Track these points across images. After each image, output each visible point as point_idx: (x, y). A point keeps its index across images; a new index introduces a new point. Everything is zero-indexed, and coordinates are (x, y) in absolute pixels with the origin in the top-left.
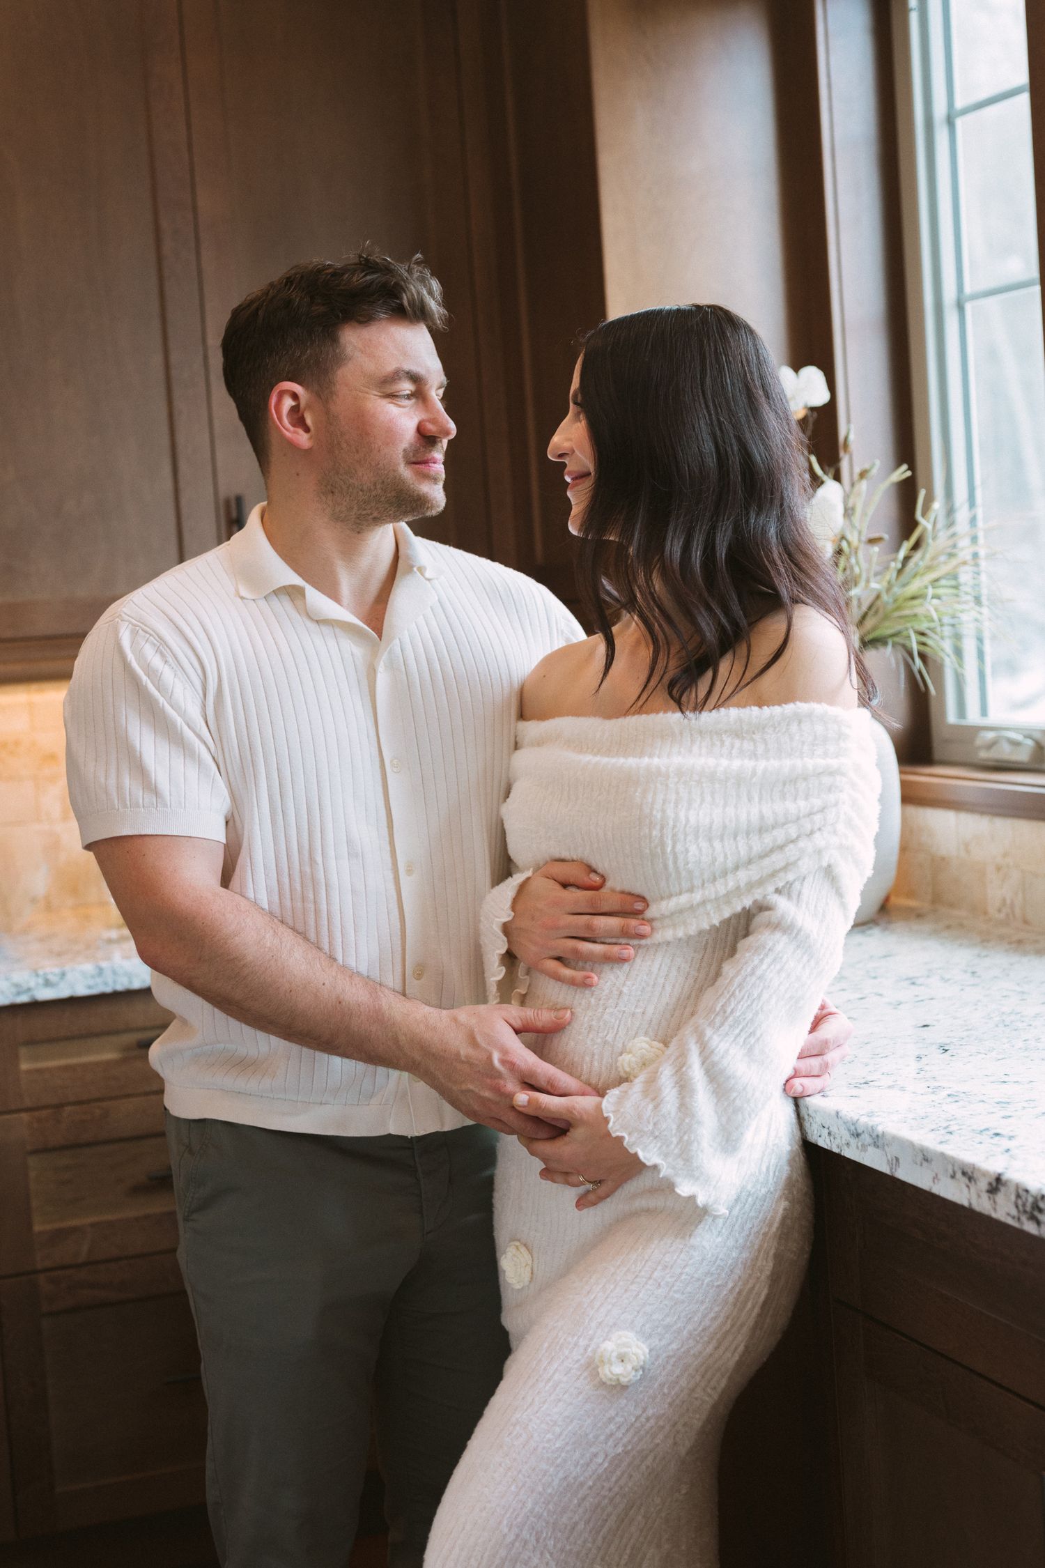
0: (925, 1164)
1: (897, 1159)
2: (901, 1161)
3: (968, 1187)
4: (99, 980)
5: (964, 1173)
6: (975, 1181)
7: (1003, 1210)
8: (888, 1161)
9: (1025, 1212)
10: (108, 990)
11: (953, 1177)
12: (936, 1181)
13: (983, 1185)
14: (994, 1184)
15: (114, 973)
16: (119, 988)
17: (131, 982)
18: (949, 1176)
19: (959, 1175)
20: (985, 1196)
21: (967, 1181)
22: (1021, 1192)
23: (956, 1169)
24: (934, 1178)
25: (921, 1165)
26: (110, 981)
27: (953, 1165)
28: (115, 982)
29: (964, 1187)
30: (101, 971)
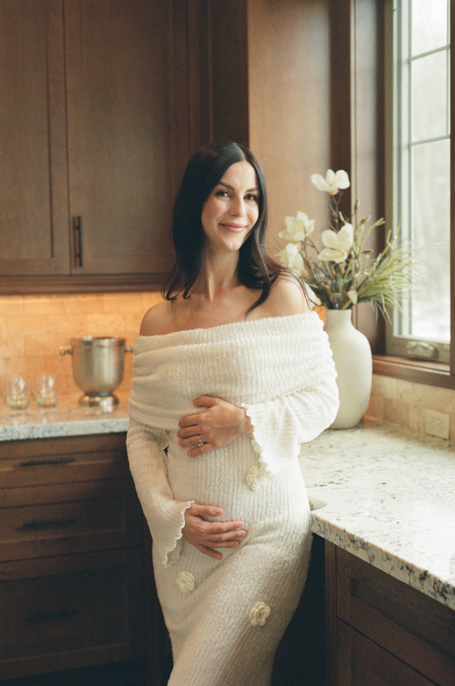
0: (388, 561)
1: (374, 556)
2: (375, 557)
3: (409, 575)
4: (5, 434)
5: (407, 568)
6: (413, 573)
7: (427, 589)
8: (369, 556)
9: (438, 591)
10: (9, 439)
11: (402, 569)
12: (393, 570)
13: (417, 575)
14: (423, 575)
15: (12, 431)
16: (14, 438)
17: (19, 436)
18: (399, 568)
19: (405, 568)
20: (418, 581)
21: (409, 572)
22: (437, 582)
23: (403, 565)
24: (392, 568)
25: (386, 561)
26: (10, 435)
27: (402, 563)
28: (12, 436)
29: (407, 574)
30: (6, 430)
